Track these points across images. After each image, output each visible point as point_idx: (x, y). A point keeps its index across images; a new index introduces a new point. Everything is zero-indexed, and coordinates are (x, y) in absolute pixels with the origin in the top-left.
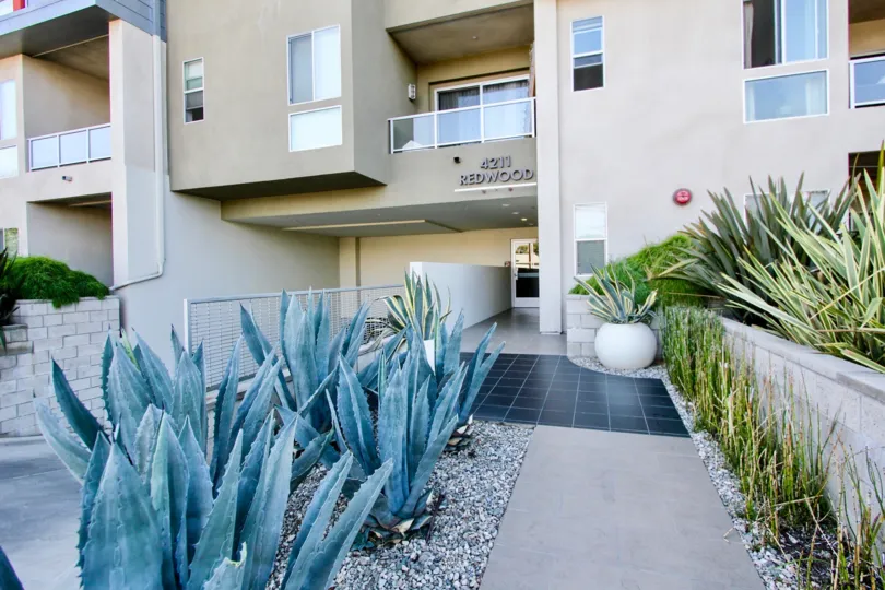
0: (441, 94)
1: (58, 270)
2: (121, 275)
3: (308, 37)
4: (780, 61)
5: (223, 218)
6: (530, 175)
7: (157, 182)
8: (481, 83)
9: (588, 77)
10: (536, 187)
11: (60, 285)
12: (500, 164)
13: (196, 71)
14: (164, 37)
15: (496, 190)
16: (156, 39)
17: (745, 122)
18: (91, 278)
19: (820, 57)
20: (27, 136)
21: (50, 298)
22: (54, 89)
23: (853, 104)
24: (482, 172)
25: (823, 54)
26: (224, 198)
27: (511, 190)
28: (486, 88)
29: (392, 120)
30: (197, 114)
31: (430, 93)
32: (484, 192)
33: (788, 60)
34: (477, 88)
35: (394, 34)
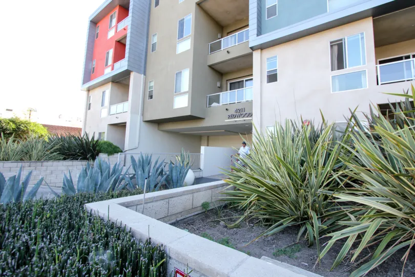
0: (231, 84)
1: (110, 145)
2: (126, 147)
3: (181, 72)
4: (346, 67)
5: (159, 130)
6: (250, 115)
7: (139, 118)
8: (244, 79)
9: (272, 78)
10: (252, 119)
11: (110, 149)
12: (241, 111)
13: (152, 84)
14: (145, 74)
15: (240, 120)
16: (143, 75)
17: (332, 92)
18: (119, 148)
19: (363, 65)
20: (110, 105)
21: (107, 153)
22: (118, 91)
23: (380, 83)
24: (235, 114)
25: (364, 63)
26: (158, 123)
27: (245, 120)
28: (246, 80)
29: (208, 96)
30: (151, 97)
31: (227, 84)
32: (236, 121)
33: (349, 67)
34: (243, 81)
35: (210, 67)
